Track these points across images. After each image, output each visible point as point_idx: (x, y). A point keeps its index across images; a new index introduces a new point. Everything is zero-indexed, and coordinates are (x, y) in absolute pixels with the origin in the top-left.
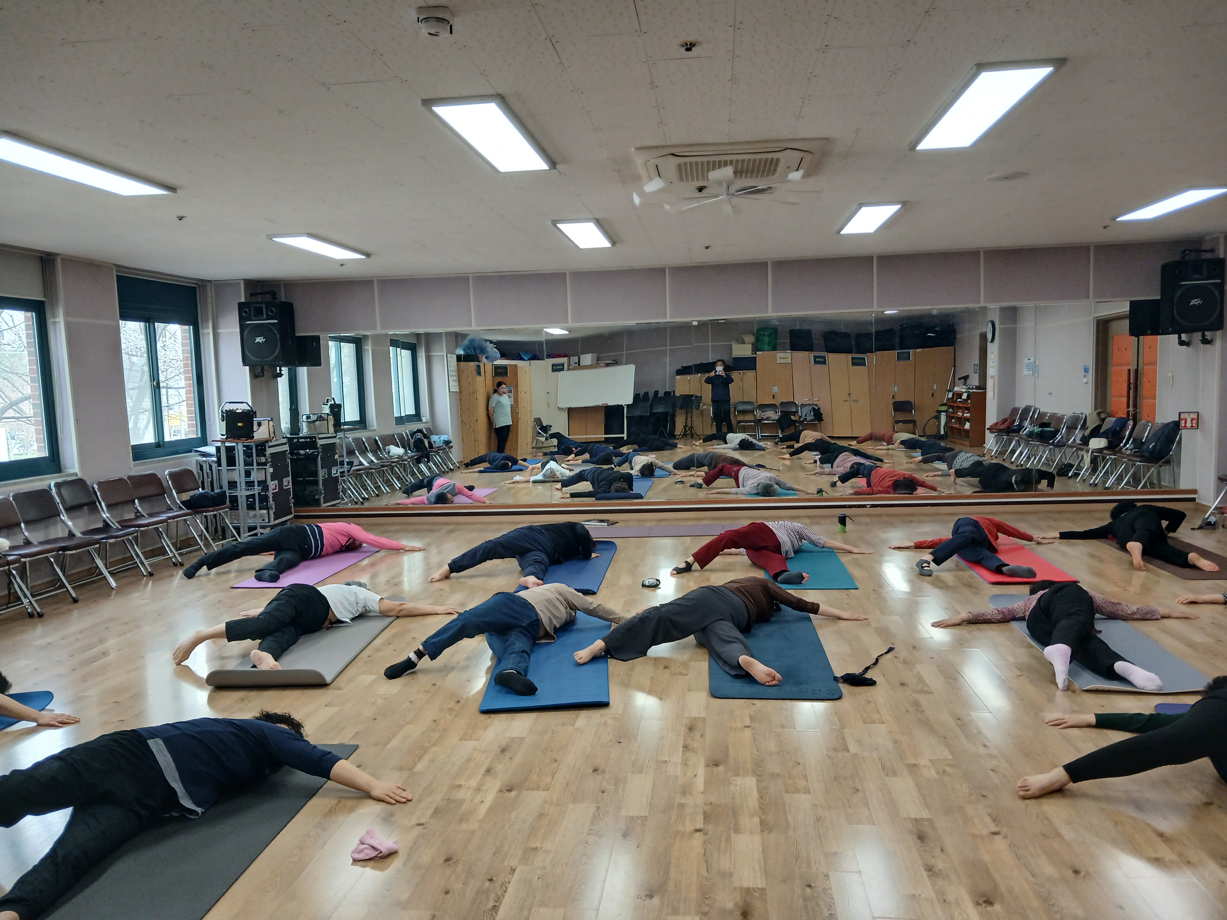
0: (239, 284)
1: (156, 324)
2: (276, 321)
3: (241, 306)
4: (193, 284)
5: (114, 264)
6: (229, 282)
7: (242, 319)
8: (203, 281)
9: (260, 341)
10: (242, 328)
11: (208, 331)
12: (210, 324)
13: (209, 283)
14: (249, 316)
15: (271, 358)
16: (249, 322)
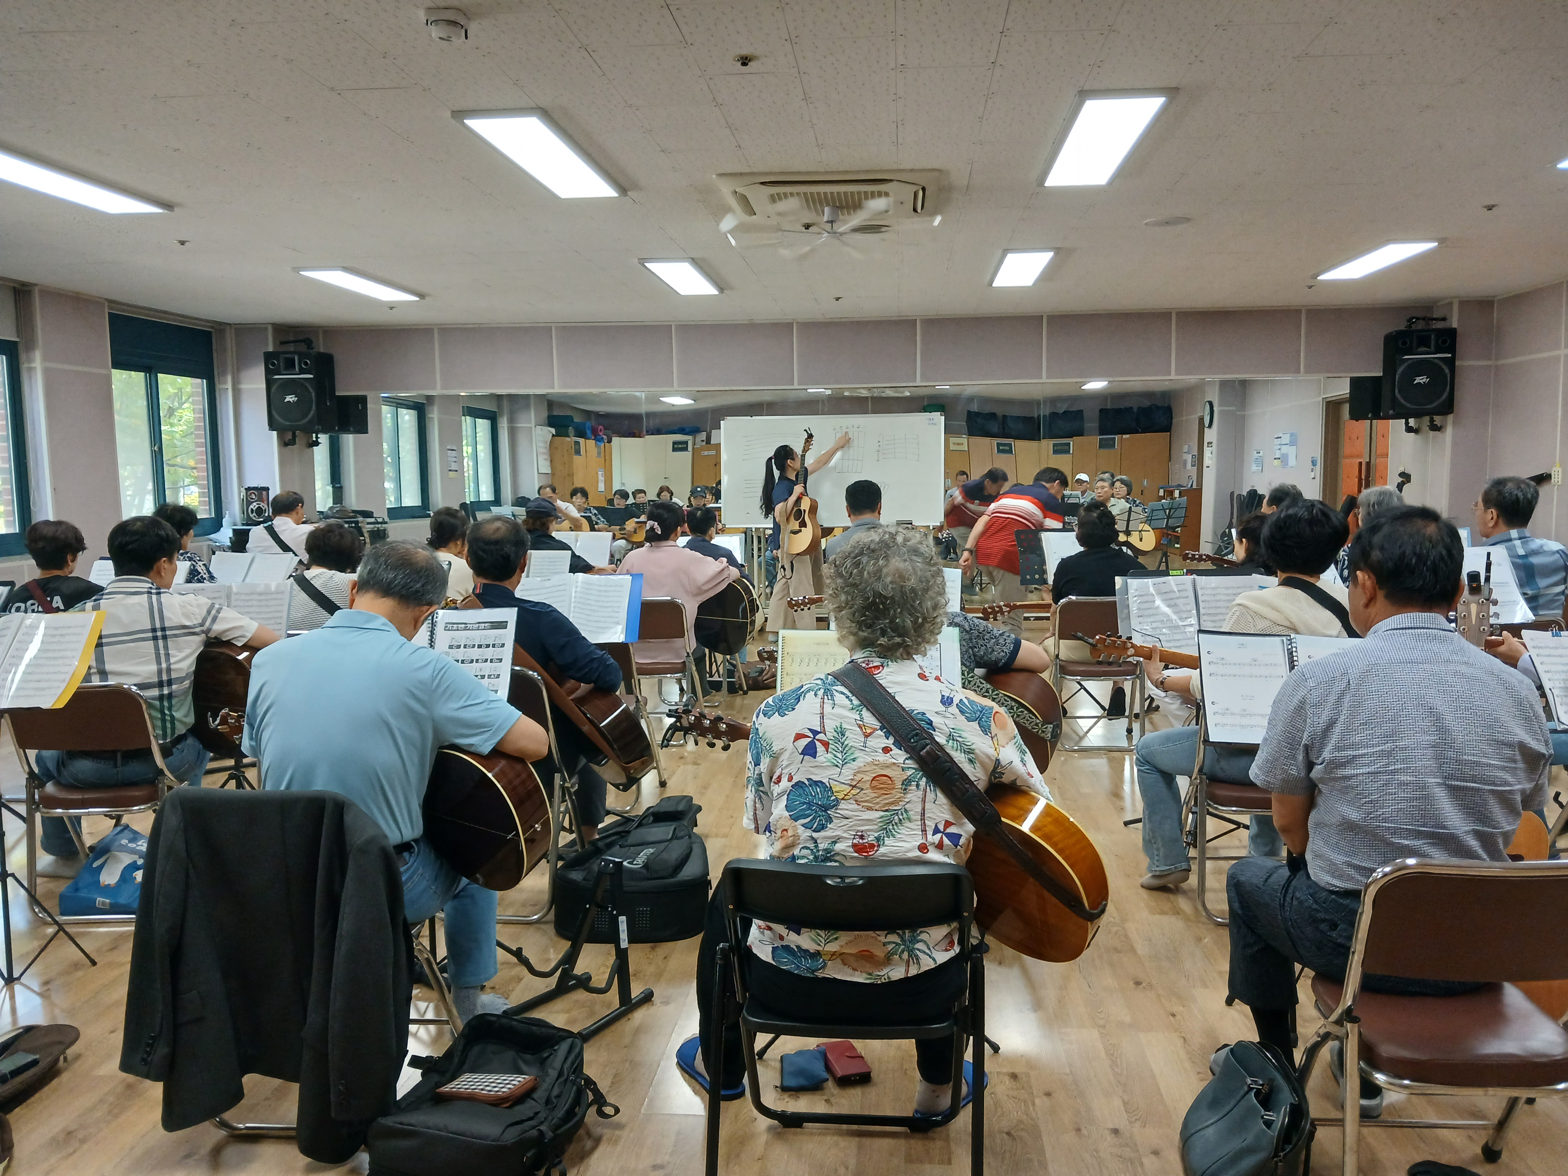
0: (266, 329)
1: (157, 375)
2: (312, 376)
3: (269, 358)
4: (208, 327)
5: (106, 300)
6: (254, 326)
7: (269, 373)
8: (220, 323)
9: (291, 400)
10: (269, 383)
11: (226, 386)
12: (229, 378)
13: (229, 327)
14: (278, 368)
15: (306, 422)
16: (277, 376)
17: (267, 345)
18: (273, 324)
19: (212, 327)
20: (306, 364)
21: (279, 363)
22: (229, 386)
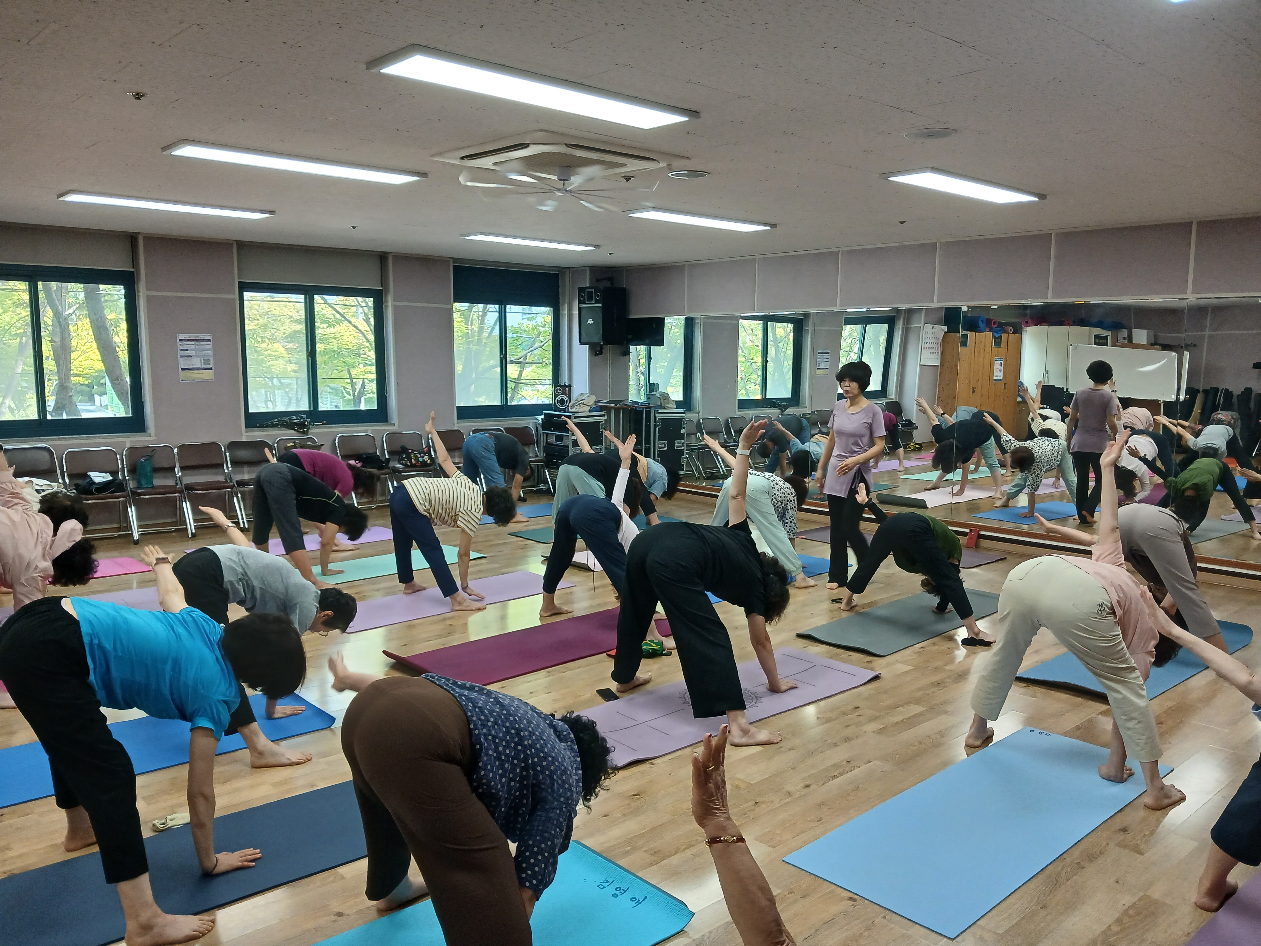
0: (586, 270)
1: (507, 306)
2: (601, 305)
3: (581, 290)
4: (556, 271)
5: (451, 258)
6: (579, 269)
7: (580, 302)
8: (563, 268)
9: (590, 322)
10: (580, 309)
11: (564, 311)
12: (566, 306)
13: (567, 270)
14: (585, 299)
15: (597, 338)
16: (584, 306)
17: (586, 282)
18: (589, 267)
19: (559, 271)
20: (598, 295)
21: (585, 294)
22: (566, 312)
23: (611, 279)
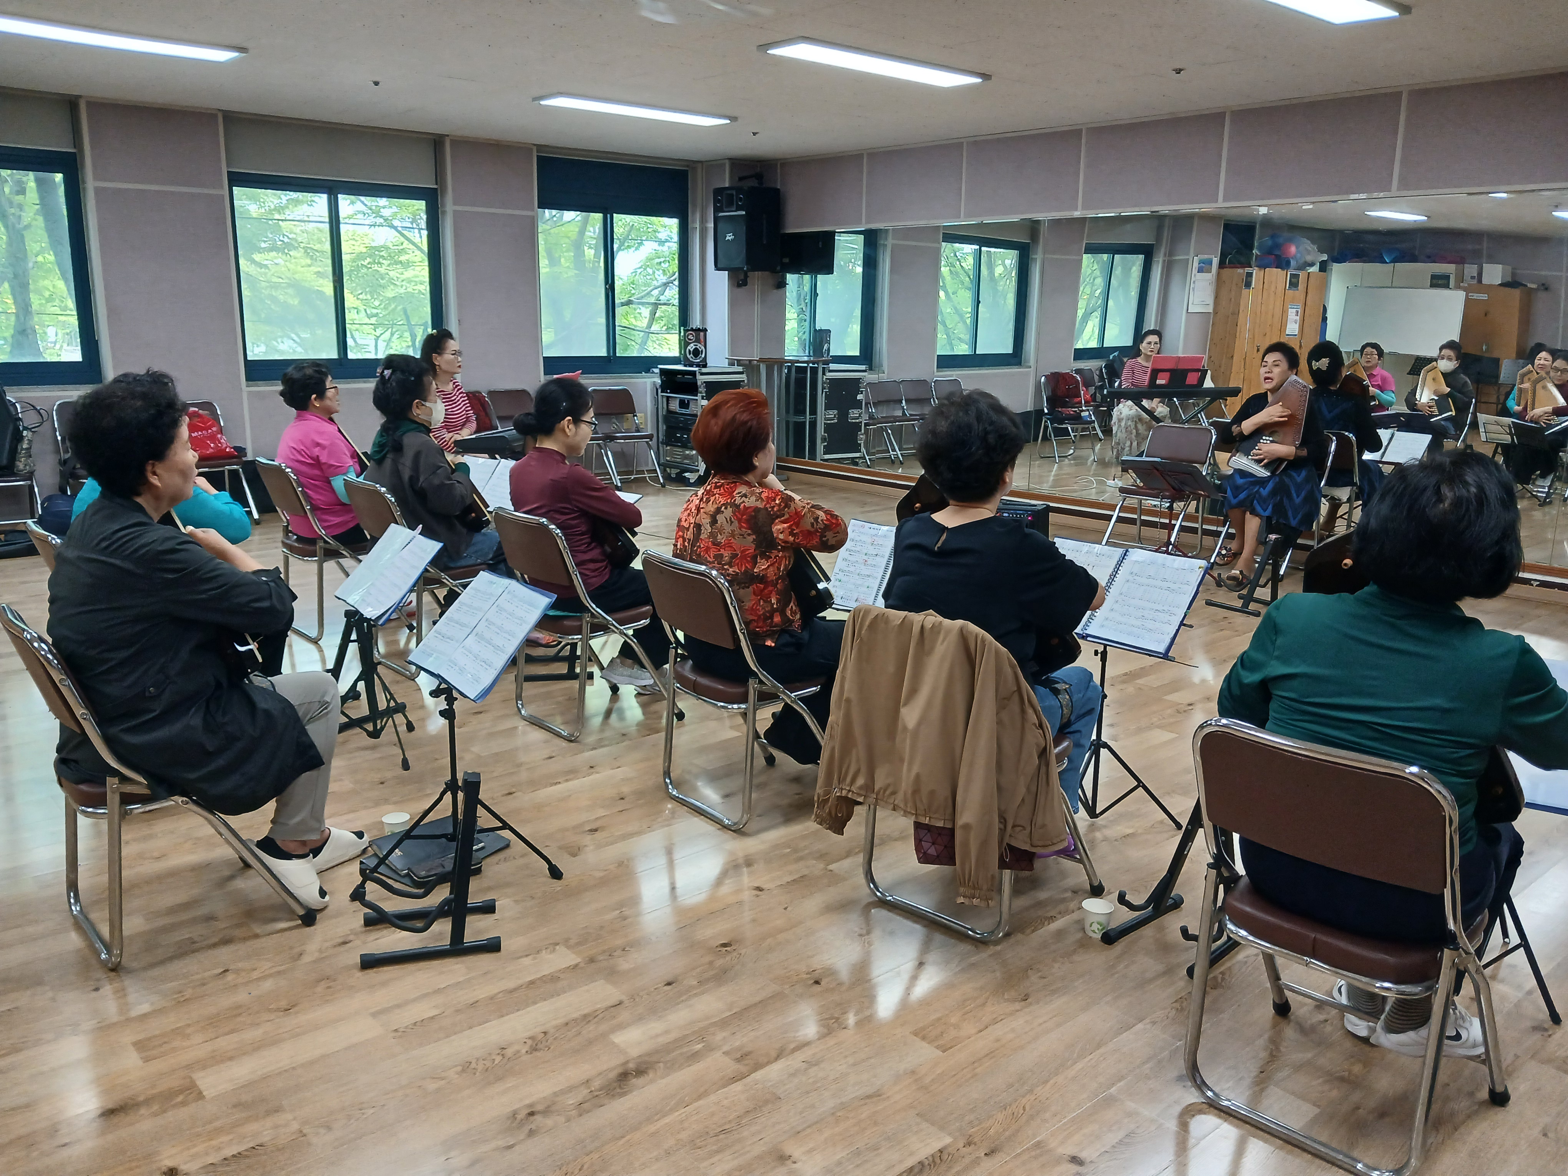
0: (725, 164)
1: (615, 215)
2: (744, 212)
3: (718, 192)
4: (684, 166)
5: (534, 145)
6: (715, 163)
7: (717, 210)
8: (694, 162)
10: (716, 219)
11: (695, 224)
12: (697, 216)
14: (722, 206)
15: (739, 261)
16: (721, 214)
17: (725, 181)
18: (730, 159)
20: (741, 199)
21: (723, 198)
22: (697, 225)
23: (759, 177)
